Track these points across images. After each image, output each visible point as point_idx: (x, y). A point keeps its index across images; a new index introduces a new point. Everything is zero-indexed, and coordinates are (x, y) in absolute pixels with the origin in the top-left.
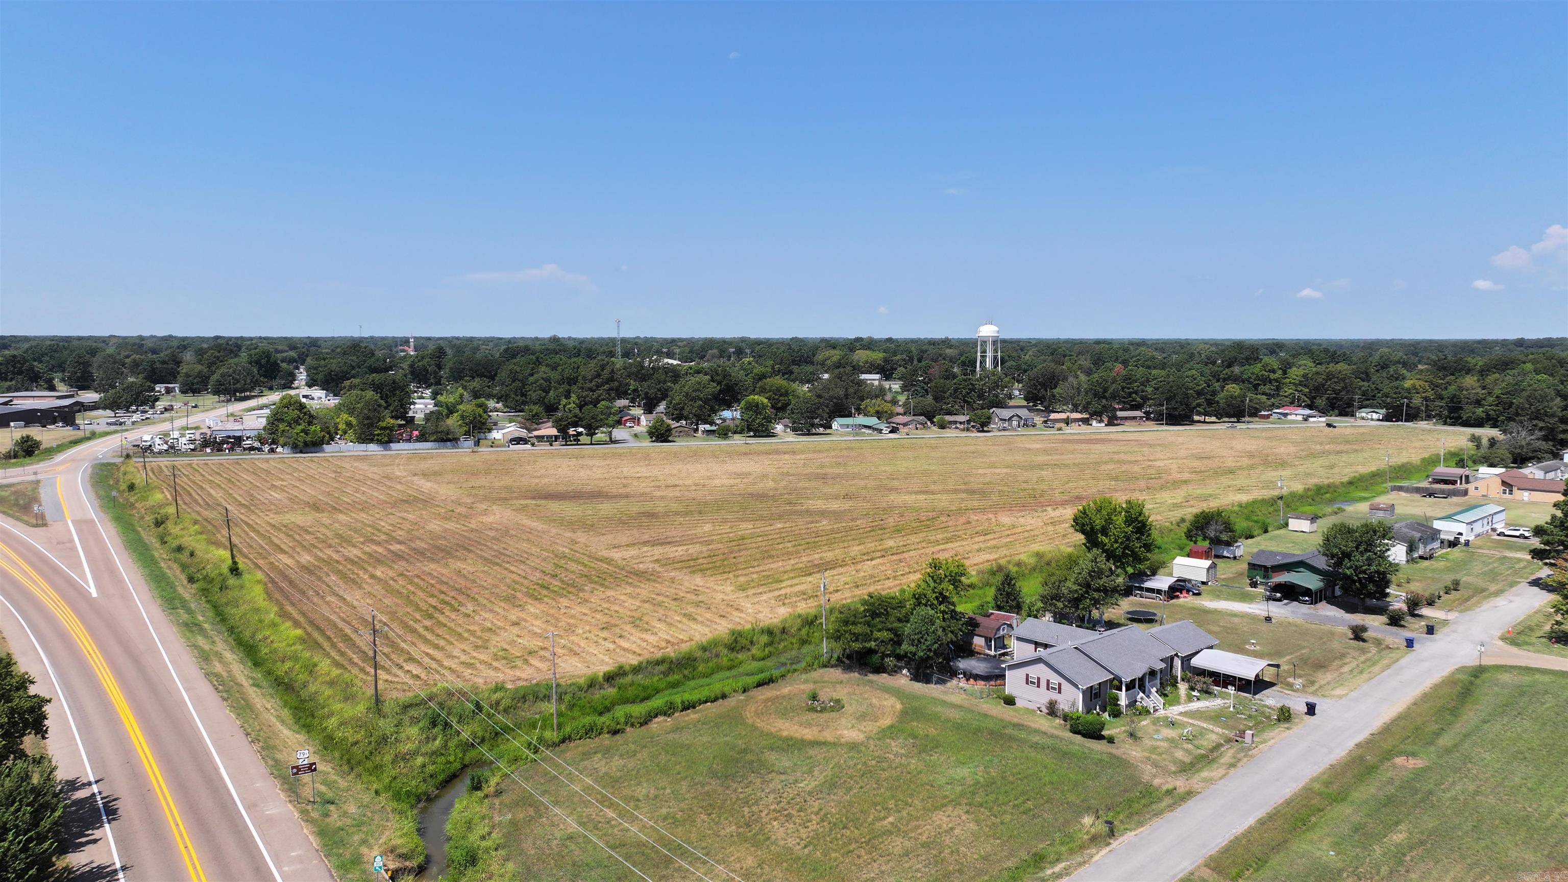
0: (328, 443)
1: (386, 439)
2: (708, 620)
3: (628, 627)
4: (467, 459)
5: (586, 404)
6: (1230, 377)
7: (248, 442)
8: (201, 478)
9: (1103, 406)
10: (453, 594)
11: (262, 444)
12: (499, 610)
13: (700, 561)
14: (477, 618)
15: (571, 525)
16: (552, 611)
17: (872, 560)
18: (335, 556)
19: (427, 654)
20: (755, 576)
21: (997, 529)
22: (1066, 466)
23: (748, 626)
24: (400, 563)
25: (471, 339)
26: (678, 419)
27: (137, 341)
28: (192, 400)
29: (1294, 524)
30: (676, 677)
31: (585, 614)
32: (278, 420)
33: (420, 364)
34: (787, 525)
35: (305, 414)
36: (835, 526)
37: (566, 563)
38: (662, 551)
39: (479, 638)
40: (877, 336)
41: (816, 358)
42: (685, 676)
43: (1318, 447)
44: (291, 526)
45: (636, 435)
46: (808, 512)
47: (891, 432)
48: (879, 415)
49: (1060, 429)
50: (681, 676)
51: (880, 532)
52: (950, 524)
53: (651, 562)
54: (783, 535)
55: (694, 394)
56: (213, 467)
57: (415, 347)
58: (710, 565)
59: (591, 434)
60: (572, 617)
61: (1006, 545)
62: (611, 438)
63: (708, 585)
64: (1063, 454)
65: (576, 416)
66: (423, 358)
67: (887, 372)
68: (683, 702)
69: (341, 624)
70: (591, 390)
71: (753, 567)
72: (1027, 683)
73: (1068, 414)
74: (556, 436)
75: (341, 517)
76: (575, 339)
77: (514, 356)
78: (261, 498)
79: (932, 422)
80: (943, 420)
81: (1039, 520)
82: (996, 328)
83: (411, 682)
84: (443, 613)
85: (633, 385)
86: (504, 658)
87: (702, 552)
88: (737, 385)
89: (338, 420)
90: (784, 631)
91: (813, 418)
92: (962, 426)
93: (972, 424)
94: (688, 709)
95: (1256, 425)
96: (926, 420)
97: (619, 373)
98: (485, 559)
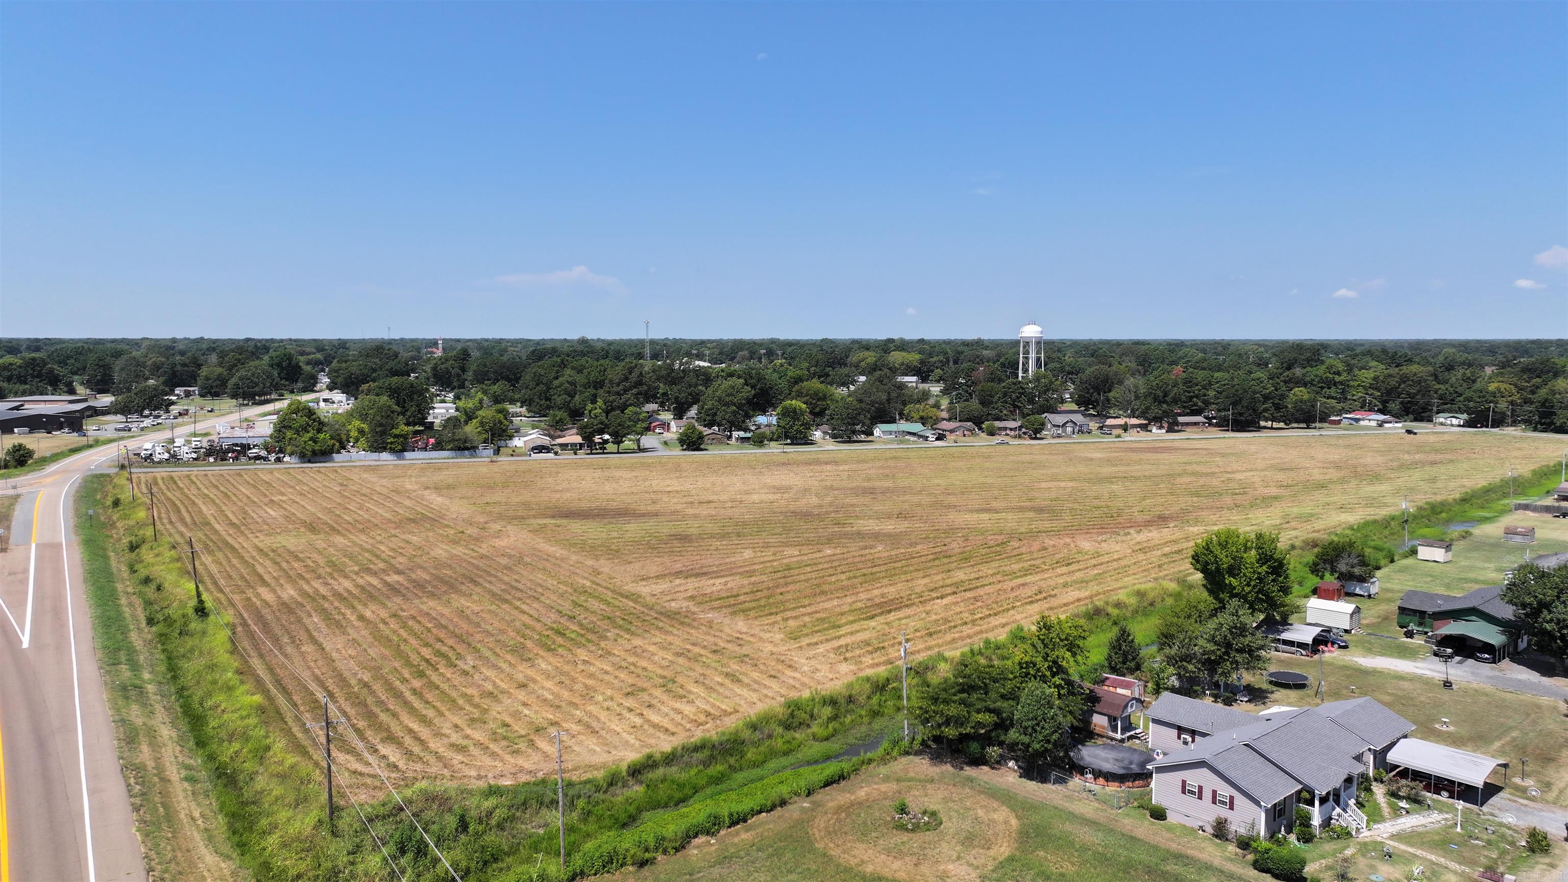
0: (339, 452)
1: (400, 447)
2: (755, 682)
3: (658, 692)
4: (484, 470)
5: (613, 409)
6: (1291, 379)
7: (254, 451)
8: (195, 492)
9: (1164, 412)
10: (451, 642)
11: (269, 453)
12: (504, 666)
13: (742, 598)
14: (476, 677)
15: (593, 550)
16: (566, 668)
17: (942, 597)
18: (323, 590)
19: (410, 731)
20: (807, 619)
21: (1079, 557)
22: (1136, 478)
23: (806, 694)
24: (395, 599)
25: (500, 341)
26: (709, 425)
27: (170, 344)
28: (209, 403)
29: (1424, 552)
30: (720, 768)
31: (606, 672)
32: (285, 427)
33: (443, 366)
34: (838, 551)
35: (314, 420)
36: (893, 553)
37: (586, 601)
38: (697, 585)
39: (477, 706)
40: (908, 337)
41: (849, 359)
42: (730, 766)
43: (1406, 456)
44: (280, 551)
45: (666, 443)
46: (860, 535)
47: (937, 439)
48: (923, 421)
49: (1119, 436)
50: (726, 766)
51: (946, 561)
52: (1023, 550)
53: (684, 598)
54: (835, 564)
55: (727, 399)
56: (212, 479)
57: (443, 349)
58: (753, 604)
59: (618, 442)
60: (591, 676)
61: (1096, 577)
62: (639, 446)
63: (753, 632)
64: (1129, 465)
65: (602, 423)
66: (447, 360)
67: (924, 376)
68: (731, 815)
69: (313, 686)
70: (618, 394)
71: (804, 606)
72: (1184, 792)
73: (1125, 419)
74: (581, 444)
75: (339, 540)
76: (603, 341)
77: (540, 358)
78: (255, 516)
79: (980, 429)
80: (992, 426)
81: (1125, 545)
82: (1039, 329)
83: (384, 774)
84: (437, 669)
85: (662, 388)
86: (505, 738)
87: (743, 586)
88: (771, 388)
89: (350, 427)
90: (850, 699)
91: (854, 424)
92: (1012, 433)
93: (1024, 430)
94: (738, 823)
95: (1328, 431)
96: (974, 426)
97: (648, 376)
98: (494, 595)
